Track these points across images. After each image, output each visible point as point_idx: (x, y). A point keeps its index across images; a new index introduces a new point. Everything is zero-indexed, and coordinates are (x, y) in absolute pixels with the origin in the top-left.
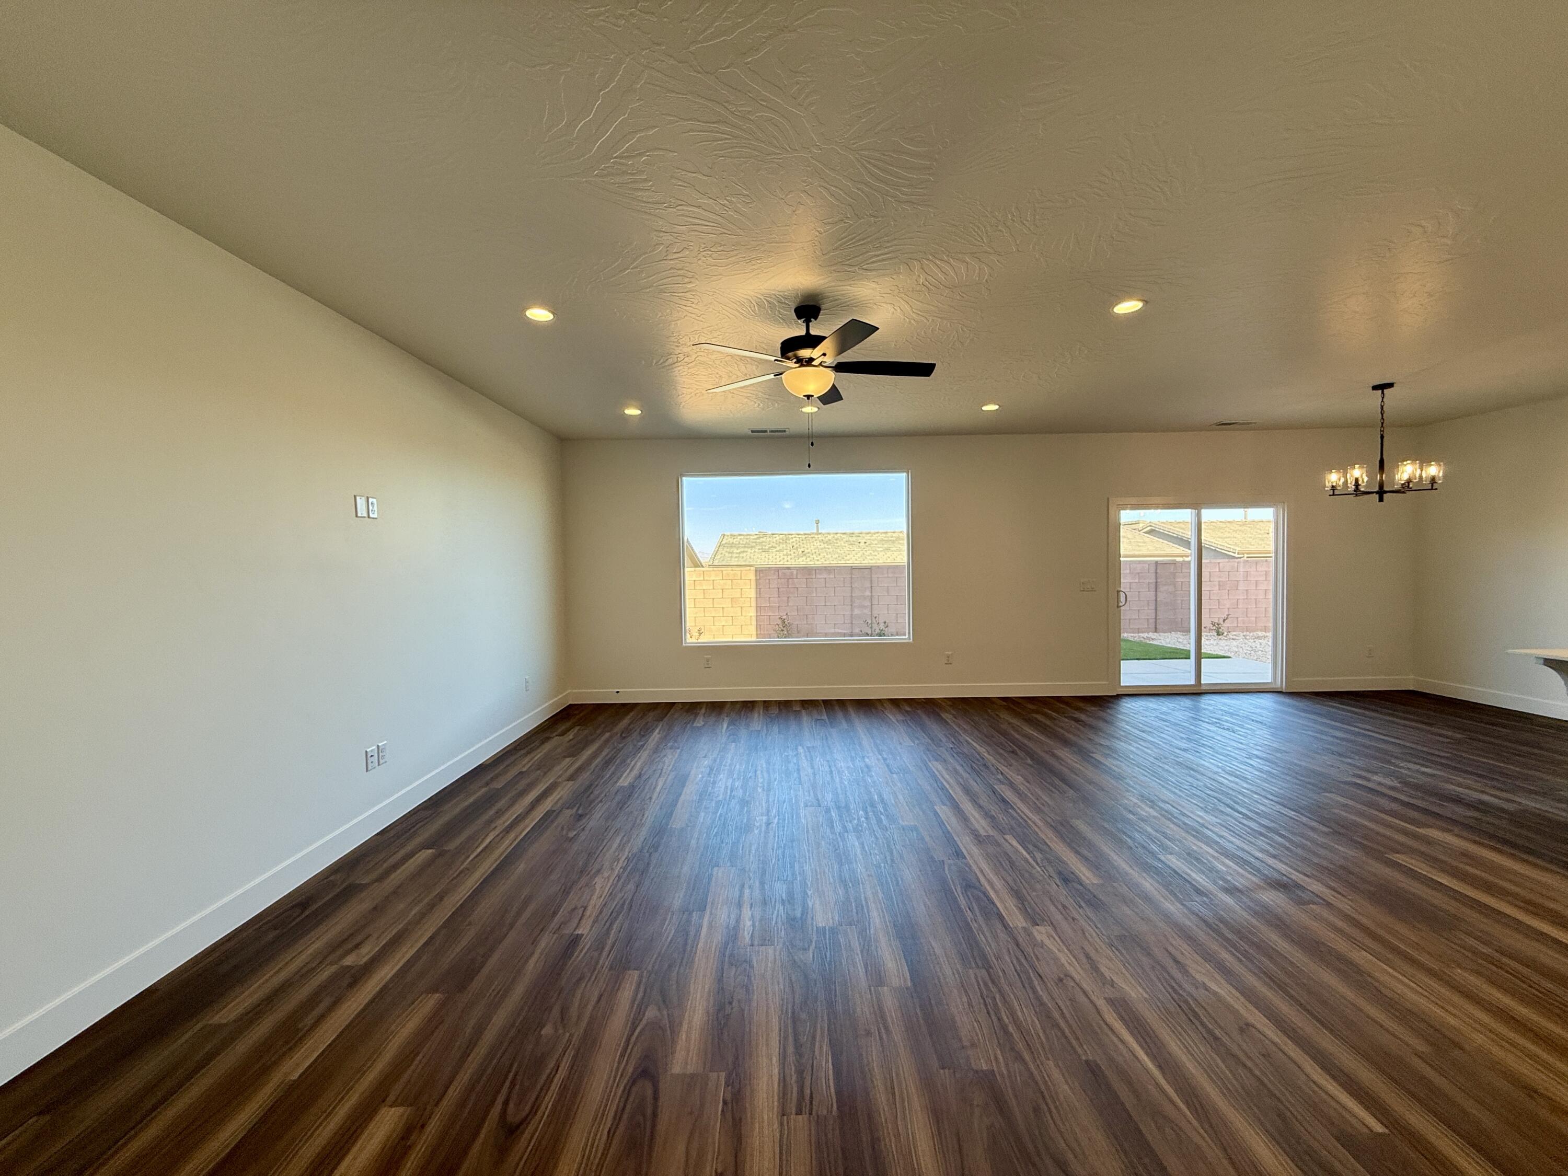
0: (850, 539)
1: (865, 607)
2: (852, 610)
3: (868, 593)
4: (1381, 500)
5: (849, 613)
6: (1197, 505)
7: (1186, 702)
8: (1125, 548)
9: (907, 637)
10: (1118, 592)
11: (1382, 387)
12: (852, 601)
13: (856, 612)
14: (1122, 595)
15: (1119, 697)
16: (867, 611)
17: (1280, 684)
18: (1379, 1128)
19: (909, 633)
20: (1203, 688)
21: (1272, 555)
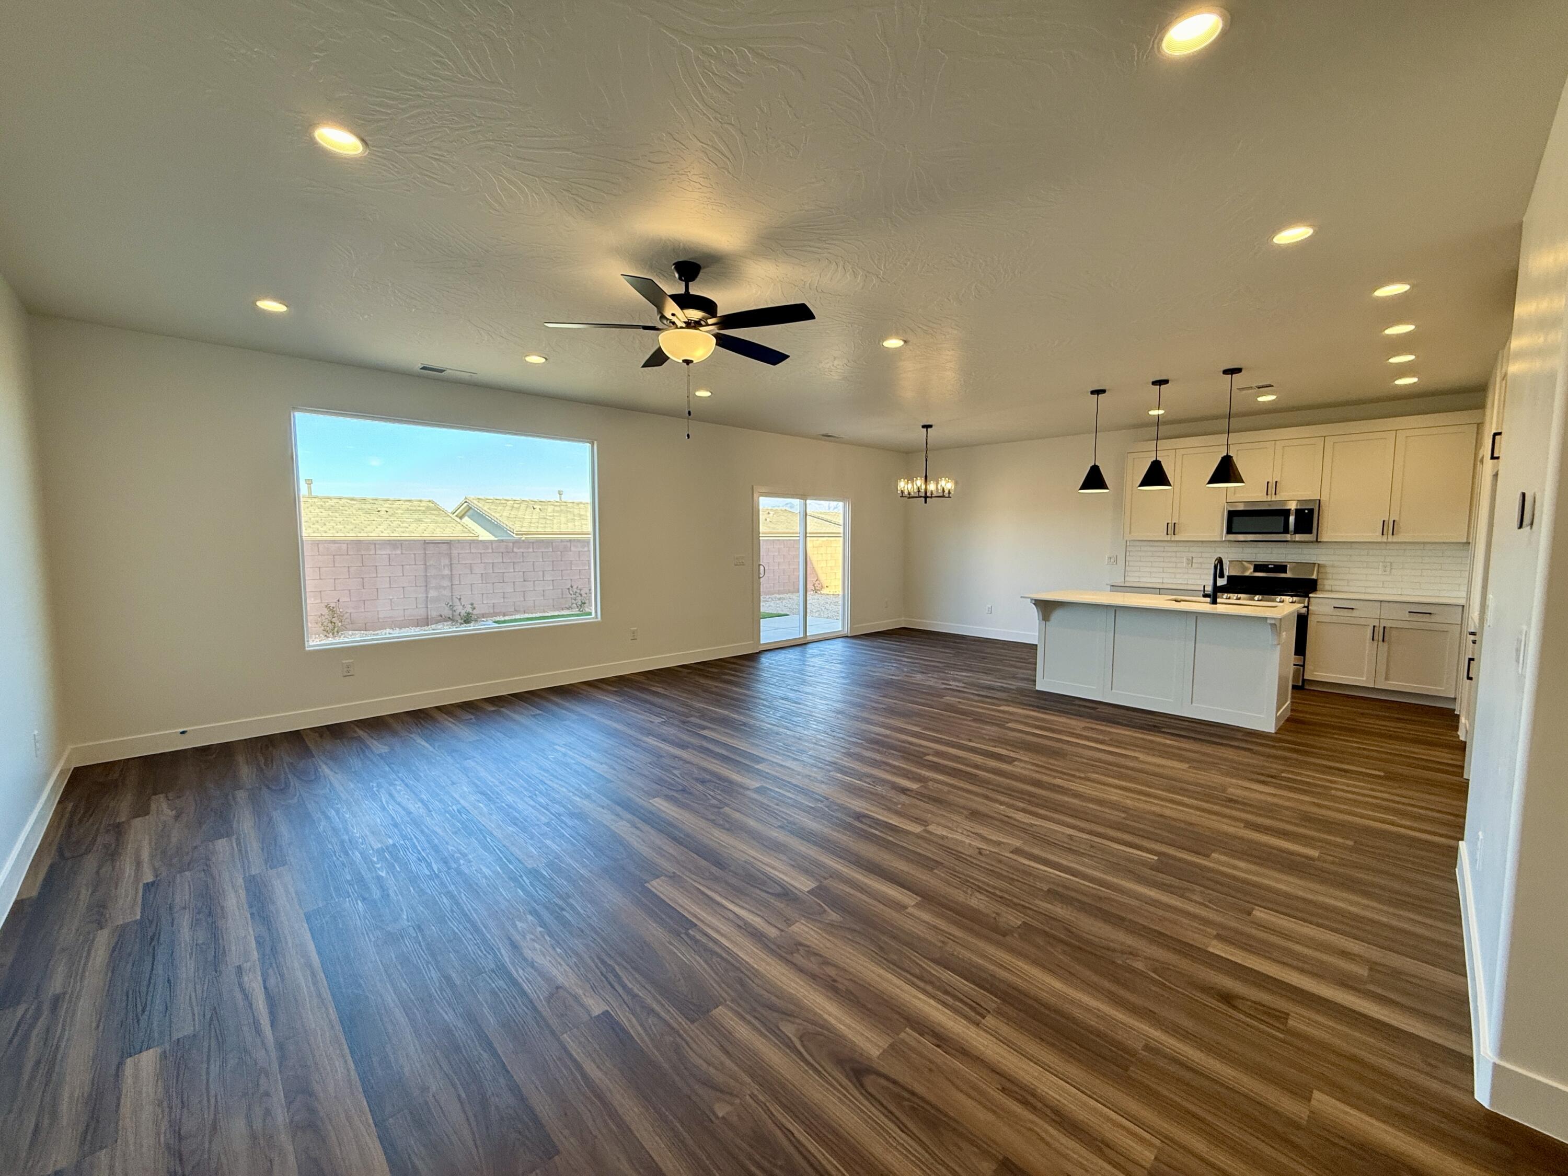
0: (363, 506)
1: (445, 588)
2: (427, 592)
3: (447, 572)
4: (926, 502)
5: (422, 596)
6: (804, 496)
7: (798, 649)
8: (762, 529)
9: (593, 615)
10: (760, 565)
11: (927, 427)
12: (426, 581)
13: (432, 593)
14: (762, 568)
15: (760, 652)
16: (447, 593)
17: (847, 631)
18: (1156, 858)
19: (596, 612)
20: (809, 638)
21: (842, 535)
